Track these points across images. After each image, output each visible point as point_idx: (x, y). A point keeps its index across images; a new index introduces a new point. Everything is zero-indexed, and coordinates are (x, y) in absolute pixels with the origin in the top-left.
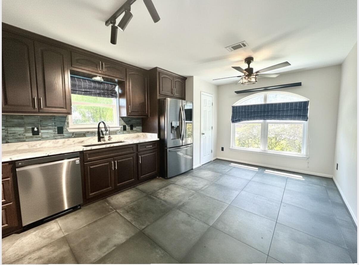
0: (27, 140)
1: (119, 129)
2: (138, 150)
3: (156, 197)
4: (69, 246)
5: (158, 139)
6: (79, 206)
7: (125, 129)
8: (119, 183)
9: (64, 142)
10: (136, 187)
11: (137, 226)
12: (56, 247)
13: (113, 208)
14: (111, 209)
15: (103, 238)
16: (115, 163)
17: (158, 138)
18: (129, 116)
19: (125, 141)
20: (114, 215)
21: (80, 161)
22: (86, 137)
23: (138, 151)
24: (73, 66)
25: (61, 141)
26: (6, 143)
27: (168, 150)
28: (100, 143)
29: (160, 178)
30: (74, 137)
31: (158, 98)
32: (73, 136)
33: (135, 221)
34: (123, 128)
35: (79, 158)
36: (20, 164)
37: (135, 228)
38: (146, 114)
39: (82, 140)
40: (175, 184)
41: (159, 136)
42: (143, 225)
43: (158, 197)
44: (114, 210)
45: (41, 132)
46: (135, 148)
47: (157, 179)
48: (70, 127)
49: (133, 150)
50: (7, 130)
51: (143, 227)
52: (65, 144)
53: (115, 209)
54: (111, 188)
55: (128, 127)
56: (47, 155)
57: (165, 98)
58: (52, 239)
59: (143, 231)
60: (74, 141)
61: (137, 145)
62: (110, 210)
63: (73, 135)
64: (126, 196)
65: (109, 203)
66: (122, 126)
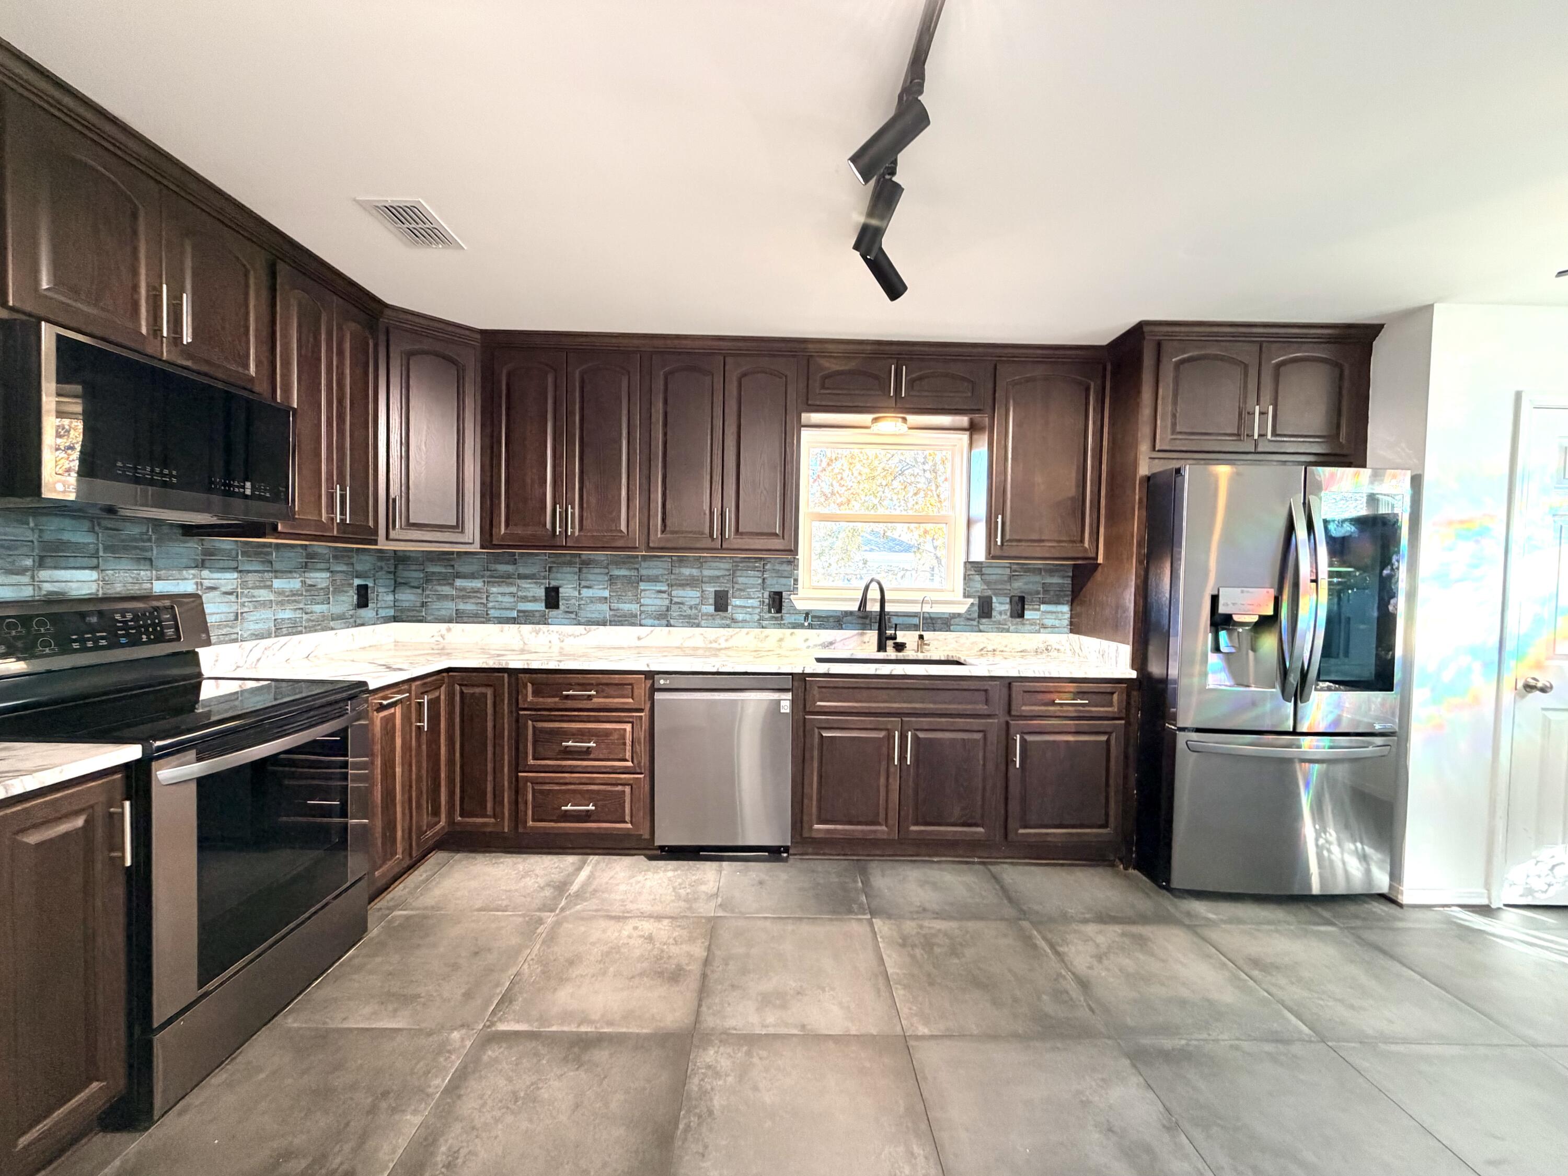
0: (703, 623)
1: (962, 609)
2: (1014, 707)
3: (1052, 946)
4: (709, 949)
5: (1133, 674)
6: (784, 852)
7: (985, 609)
8: (917, 824)
9: (781, 640)
10: (990, 867)
11: (904, 1010)
12: (685, 933)
13: (866, 907)
14: (861, 906)
15: (790, 983)
16: (903, 738)
17: (1133, 667)
18: (994, 558)
19: (969, 660)
20: (856, 927)
21: (793, 702)
22: (842, 629)
23: (1013, 713)
24: (810, 402)
25: (774, 634)
26: (667, 626)
27: (1182, 738)
28: (881, 655)
29: (1131, 871)
30: (811, 627)
31: (1144, 470)
32: (806, 624)
33: (906, 987)
34: (976, 608)
35: (789, 696)
36: (662, 682)
37: (894, 1011)
38: (1086, 550)
39: (830, 639)
40: (1196, 934)
41: (1140, 659)
42: (926, 1021)
43: (1061, 949)
44: (865, 914)
45: (733, 603)
46: (997, 696)
47: (1117, 873)
48: (801, 592)
49: (987, 702)
50: (670, 595)
51: (923, 1030)
52: (783, 644)
53: (871, 913)
54: (883, 832)
55: (1001, 606)
56: (714, 670)
57: (1175, 465)
58: (690, 908)
59: (912, 1043)
60: (806, 640)
61: (1009, 683)
62: (855, 906)
63: (806, 618)
64: (935, 886)
65: (866, 883)
66: (976, 601)
